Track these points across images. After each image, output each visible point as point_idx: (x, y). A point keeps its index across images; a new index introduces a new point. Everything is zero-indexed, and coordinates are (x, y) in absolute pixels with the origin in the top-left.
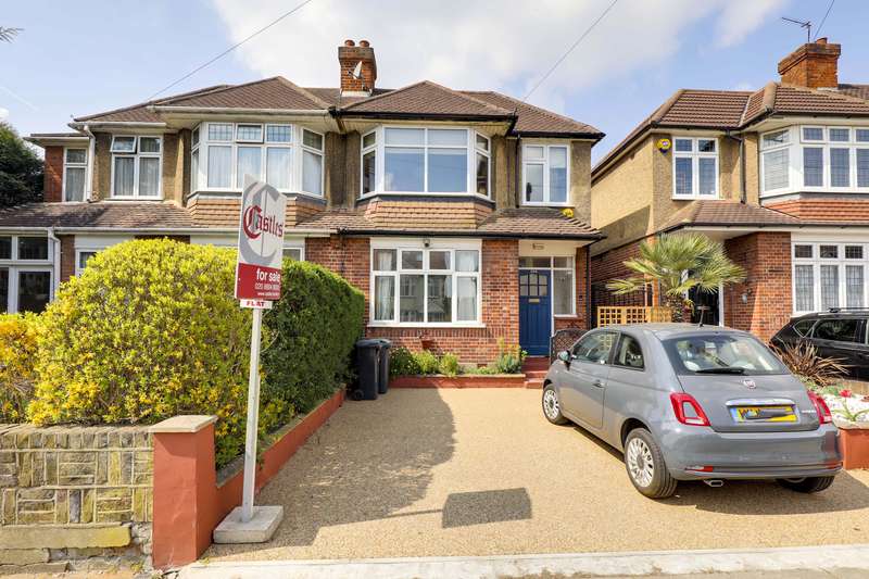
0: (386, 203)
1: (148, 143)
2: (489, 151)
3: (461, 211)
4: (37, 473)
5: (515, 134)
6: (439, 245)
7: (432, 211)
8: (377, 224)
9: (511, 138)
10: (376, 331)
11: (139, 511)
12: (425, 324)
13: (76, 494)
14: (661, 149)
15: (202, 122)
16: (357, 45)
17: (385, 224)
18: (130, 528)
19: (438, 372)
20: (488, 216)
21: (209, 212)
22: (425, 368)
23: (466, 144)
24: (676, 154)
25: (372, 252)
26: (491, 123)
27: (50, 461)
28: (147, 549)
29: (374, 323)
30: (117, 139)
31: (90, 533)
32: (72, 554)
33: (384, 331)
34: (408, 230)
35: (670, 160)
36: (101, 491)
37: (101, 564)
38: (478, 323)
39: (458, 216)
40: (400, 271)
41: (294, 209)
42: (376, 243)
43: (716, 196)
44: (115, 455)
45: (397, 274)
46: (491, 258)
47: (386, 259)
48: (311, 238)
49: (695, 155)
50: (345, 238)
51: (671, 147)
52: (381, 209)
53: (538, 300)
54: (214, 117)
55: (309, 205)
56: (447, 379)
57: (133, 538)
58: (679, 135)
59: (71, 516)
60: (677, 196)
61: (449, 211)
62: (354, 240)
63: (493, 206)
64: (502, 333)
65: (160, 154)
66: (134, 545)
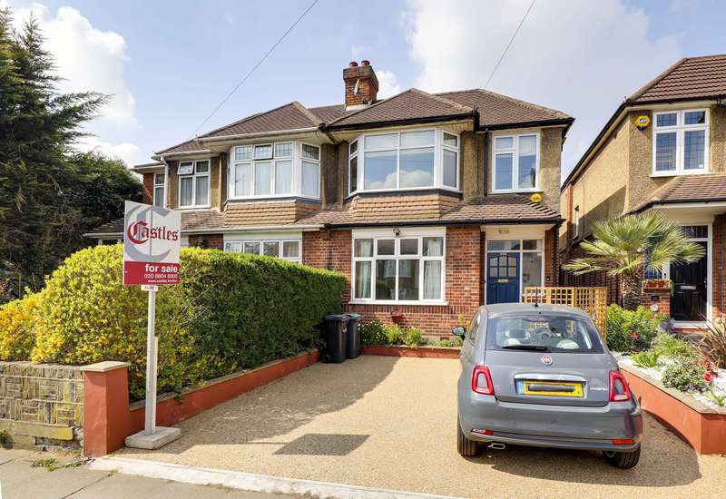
0: (363, 200)
1: (201, 166)
2: (458, 147)
3: (427, 203)
4: (31, 390)
5: (483, 128)
6: (408, 234)
7: (402, 204)
8: (356, 218)
9: (480, 132)
10: (356, 307)
11: (78, 419)
12: (396, 302)
13: (49, 405)
14: (638, 127)
15: (231, 147)
16: (360, 65)
17: (363, 218)
18: (74, 429)
19: (402, 343)
20: (454, 205)
21: (235, 215)
22: (391, 340)
23: (433, 143)
24: (657, 130)
25: (353, 241)
26: (455, 122)
27: (36, 384)
28: (82, 443)
29: (354, 300)
30: (182, 165)
31: (54, 430)
32: (47, 441)
33: (362, 307)
34: (381, 222)
35: (650, 137)
36: (60, 405)
37: (59, 450)
38: (441, 301)
39: (425, 207)
40: (376, 256)
41: (294, 209)
42: (357, 234)
43: (705, 169)
44: (67, 382)
45: (373, 260)
46: (454, 243)
47: (365, 247)
48: (307, 232)
49: (680, 129)
50: (331, 230)
51: (650, 124)
52: (361, 206)
53: (506, 281)
54: (240, 142)
55: (307, 205)
56: (409, 349)
57: (75, 436)
58: (659, 111)
59: (46, 419)
60: (656, 173)
61: (417, 203)
62: (339, 232)
63: (460, 196)
64: (463, 310)
65: (208, 174)
66: (75, 440)
